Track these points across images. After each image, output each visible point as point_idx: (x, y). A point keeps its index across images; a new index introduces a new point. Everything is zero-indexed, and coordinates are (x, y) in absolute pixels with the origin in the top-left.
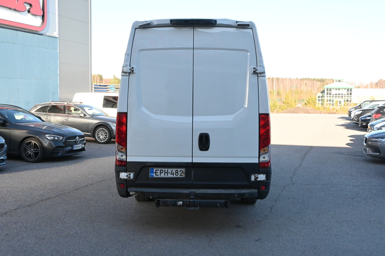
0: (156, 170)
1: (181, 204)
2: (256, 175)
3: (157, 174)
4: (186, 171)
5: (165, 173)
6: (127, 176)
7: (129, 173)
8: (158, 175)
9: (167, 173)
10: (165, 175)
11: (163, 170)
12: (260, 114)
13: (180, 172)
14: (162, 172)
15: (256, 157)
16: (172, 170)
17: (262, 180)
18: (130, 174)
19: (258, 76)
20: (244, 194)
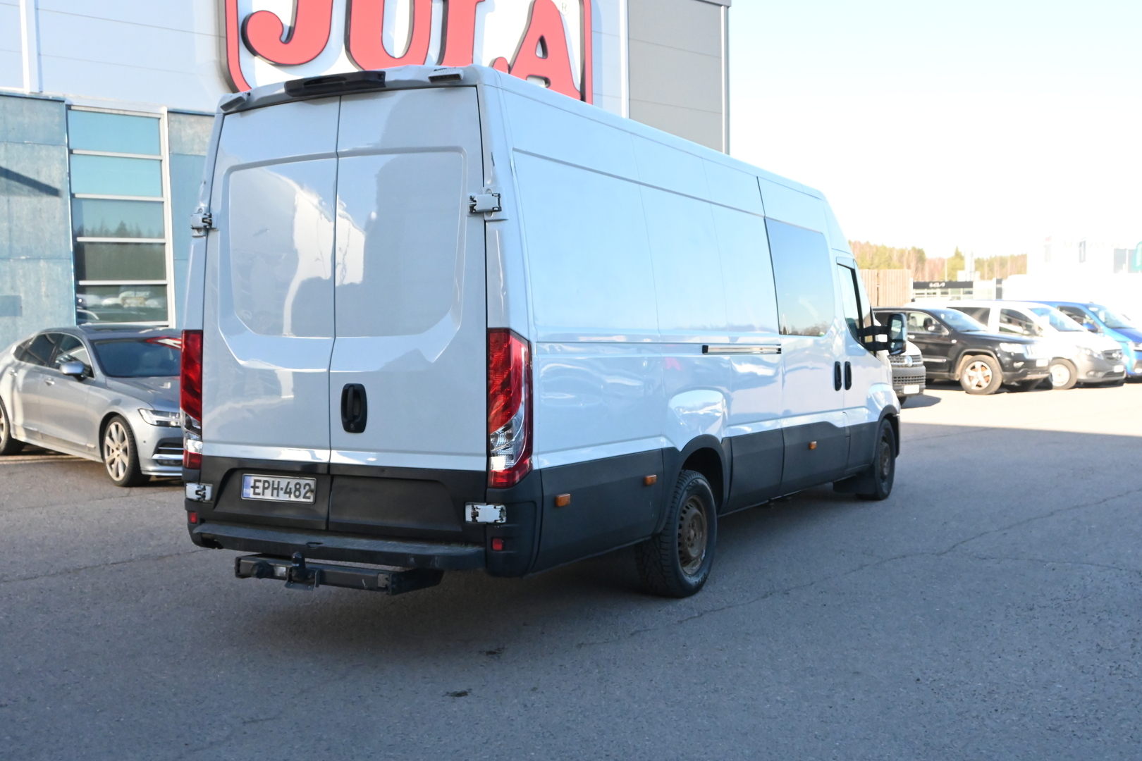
0: (256, 481)
1: (282, 574)
2: (475, 506)
3: (257, 491)
4: (317, 485)
5: (273, 489)
6: (197, 492)
7: (202, 487)
8: (259, 494)
9: (277, 489)
10: (272, 495)
11: (270, 480)
12: (490, 332)
13: (304, 488)
14: (266, 485)
15: (480, 455)
16: (289, 483)
17: (490, 520)
18: (204, 489)
19: (485, 222)
20: (431, 557)
